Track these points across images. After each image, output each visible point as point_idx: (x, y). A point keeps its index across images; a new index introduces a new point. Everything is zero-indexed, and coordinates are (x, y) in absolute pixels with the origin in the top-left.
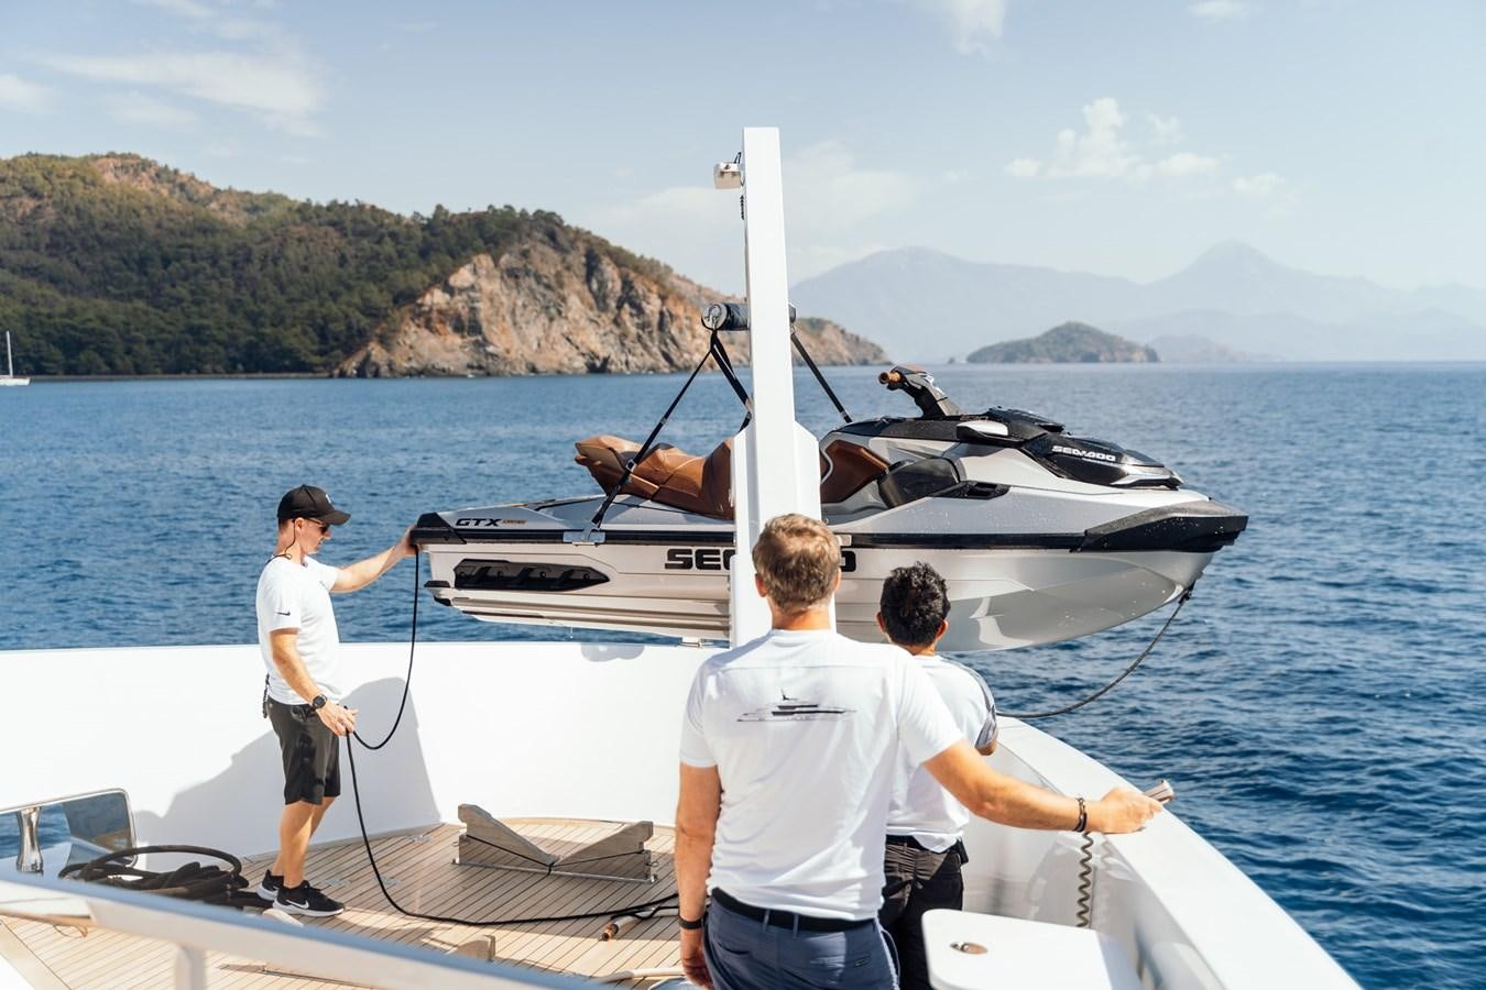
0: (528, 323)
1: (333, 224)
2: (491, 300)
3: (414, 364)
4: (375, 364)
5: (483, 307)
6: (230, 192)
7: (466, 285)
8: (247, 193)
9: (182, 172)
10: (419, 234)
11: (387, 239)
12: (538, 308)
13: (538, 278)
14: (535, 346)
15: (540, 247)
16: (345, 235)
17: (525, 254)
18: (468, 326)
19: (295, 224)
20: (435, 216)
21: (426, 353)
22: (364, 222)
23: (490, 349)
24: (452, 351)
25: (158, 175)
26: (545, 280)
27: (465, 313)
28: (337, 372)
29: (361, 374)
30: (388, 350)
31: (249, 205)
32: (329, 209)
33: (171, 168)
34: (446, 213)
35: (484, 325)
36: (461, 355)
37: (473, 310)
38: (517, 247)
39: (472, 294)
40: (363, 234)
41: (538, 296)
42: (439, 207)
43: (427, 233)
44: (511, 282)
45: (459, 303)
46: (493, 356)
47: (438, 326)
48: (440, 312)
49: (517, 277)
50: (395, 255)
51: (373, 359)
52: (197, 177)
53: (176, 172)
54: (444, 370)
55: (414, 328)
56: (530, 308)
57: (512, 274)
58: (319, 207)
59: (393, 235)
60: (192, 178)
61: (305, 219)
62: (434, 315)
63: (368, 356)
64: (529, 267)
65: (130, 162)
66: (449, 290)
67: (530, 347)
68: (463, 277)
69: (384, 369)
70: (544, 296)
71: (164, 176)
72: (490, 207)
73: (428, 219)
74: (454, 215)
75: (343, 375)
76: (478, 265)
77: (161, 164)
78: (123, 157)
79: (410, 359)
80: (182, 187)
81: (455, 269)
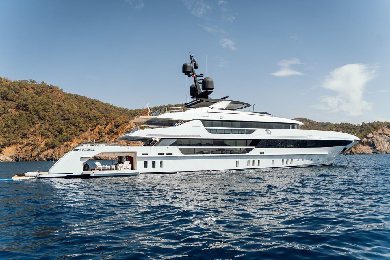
0: (385, 144)
1: (341, 127)
2: (377, 139)
3: (361, 152)
4: (353, 152)
5: (375, 141)
6: (320, 123)
7: (371, 137)
8: (323, 123)
9: (311, 120)
10: (359, 128)
11: (353, 129)
12: (387, 141)
13: (386, 135)
14: (387, 148)
15: (386, 129)
16: (344, 129)
17: (383, 130)
18: (372, 145)
19: (334, 127)
20: (362, 124)
21: (363, 150)
22: (348, 126)
23: (377, 149)
24: (369, 149)
25: (307, 121)
26: (388, 135)
27: (371, 142)
28: (345, 154)
29: (350, 153)
30: (355, 150)
31: (323, 125)
32: (340, 124)
33: (309, 120)
34: (365, 123)
35: (376, 144)
36: (371, 150)
37: (373, 141)
38: (381, 129)
39: (372, 138)
40: (348, 129)
41: (387, 138)
42: (363, 123)
43: (361, 128)
44: (380, 136)
45: (370, 140)
46: (378, 150)
47: (365, 145)
48: (366, 142)
49: (382, 135)
50: (354, 132)
51: (352, 151)
52: (314, 121)
53: (310, 120)
54: (367, 153)
55: (360, 145)
56: (385, 141)
57: (381, 134)
58: (339, 124)
59: (354, 128)
60: (313, 121)
61: (336, 127)
62: (364, 143)
63: (352, 150)
64: (384, 133)
65: (302, 119)
66: (367, 138)
67: (385, 148)
68: (370, 135)
69: (355, 153)
70: (388, 138)
71: (308, 121)
72: (374, 122)
73: (361, 125)
74: (366, 124)
75: (347, 154)
76: (373, 133)
77: (307, 119)
78: (301, 118)
79: (360, 151)
80: (311, 123)
81: (369, 134)
